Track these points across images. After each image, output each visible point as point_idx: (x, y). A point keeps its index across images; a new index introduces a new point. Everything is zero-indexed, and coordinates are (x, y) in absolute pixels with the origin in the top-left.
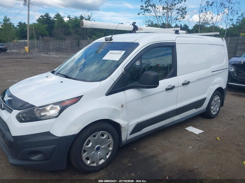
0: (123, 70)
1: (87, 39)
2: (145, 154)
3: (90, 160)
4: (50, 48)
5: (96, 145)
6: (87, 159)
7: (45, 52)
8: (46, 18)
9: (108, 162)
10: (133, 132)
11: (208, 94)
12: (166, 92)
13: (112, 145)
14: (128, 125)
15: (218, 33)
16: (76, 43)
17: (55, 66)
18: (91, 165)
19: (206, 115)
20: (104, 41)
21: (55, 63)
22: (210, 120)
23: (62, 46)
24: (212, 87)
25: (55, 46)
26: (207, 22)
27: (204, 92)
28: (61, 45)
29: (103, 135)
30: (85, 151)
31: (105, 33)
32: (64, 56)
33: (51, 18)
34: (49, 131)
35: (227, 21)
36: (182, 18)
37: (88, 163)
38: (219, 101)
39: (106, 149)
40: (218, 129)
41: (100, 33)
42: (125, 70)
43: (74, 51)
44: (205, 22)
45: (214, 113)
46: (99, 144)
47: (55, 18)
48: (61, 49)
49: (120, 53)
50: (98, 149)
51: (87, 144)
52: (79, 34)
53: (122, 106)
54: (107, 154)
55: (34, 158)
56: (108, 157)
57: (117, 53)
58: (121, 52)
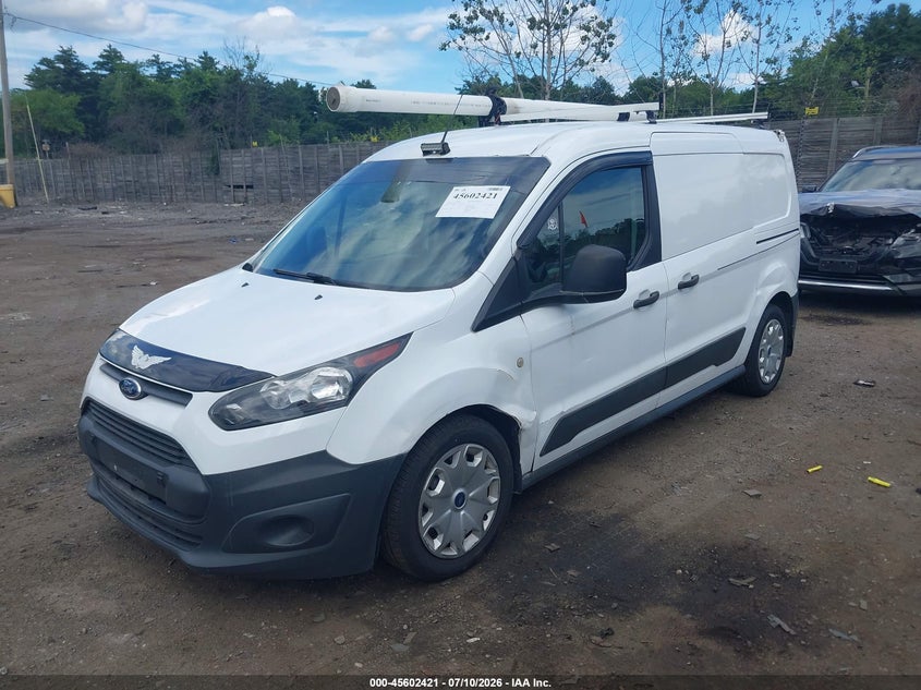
0: (515, 247)
1: (247, 146)
2: (589, 514)
3: (441, 537)
4: (100, 185)
5: (454, 490)
6: (433, 534)
7: (78, 202)
8: (62, 66)
9: (490, 542)
10: (551, 445)
11: (749, 317)
12: (634, 314)
13: (496, 489)
14: (536, 422)
15: (764, 115)
16: (205, 163)
17: (145, 254)
18: (443, 553)
19: (746, 386)
20: (418, 154)
21: (140, 243)
22: (758, 400)
23: (149, 177)
24: (759, 293)
25: (120, 178)
26: (690, 72)
27: (739, 312)
28: (145, 175)
29: (470, 458)
30: (425, 510)
31: (302, 122)
32: (163, 215)
33: (85, 67)
34: (325, 452)
35: (755, 65)
36: (600, 59)
37: (436, 548)
38: (781, 338)
39: (482, 500)
40: (789, 426)
41: (285, 122)
42: (519, 248)
43: (198, 193)
44: (681, 70)
45: (767, 378)
46: (463, 486)
47: (100, 65)
48: (144, 188)
49: (494, 192)
50: (460, 500)
51: (432, 487)
52: (215, 129)
53: (520, 364)
54: (485, 518)
55: (279, 541)
56: (486, 524)
57: (482, 194)
58: (494, 189)
